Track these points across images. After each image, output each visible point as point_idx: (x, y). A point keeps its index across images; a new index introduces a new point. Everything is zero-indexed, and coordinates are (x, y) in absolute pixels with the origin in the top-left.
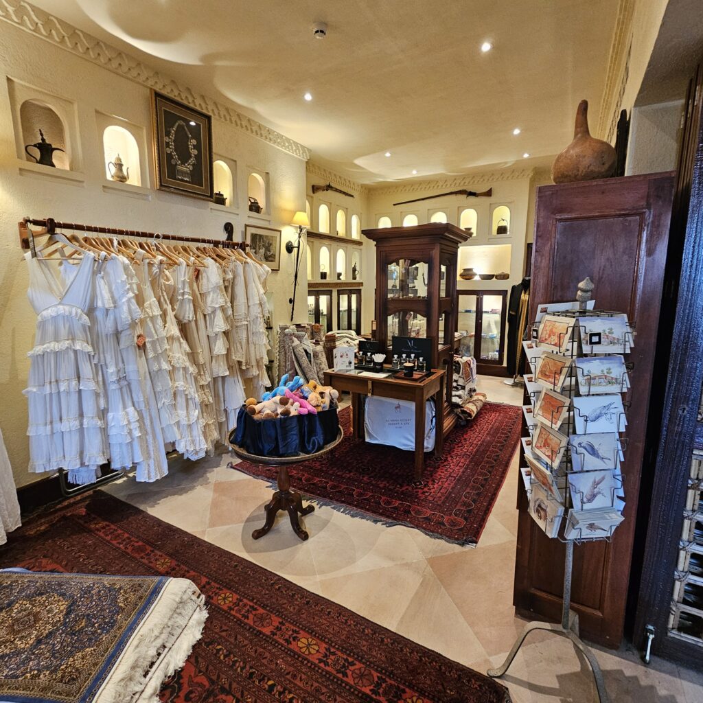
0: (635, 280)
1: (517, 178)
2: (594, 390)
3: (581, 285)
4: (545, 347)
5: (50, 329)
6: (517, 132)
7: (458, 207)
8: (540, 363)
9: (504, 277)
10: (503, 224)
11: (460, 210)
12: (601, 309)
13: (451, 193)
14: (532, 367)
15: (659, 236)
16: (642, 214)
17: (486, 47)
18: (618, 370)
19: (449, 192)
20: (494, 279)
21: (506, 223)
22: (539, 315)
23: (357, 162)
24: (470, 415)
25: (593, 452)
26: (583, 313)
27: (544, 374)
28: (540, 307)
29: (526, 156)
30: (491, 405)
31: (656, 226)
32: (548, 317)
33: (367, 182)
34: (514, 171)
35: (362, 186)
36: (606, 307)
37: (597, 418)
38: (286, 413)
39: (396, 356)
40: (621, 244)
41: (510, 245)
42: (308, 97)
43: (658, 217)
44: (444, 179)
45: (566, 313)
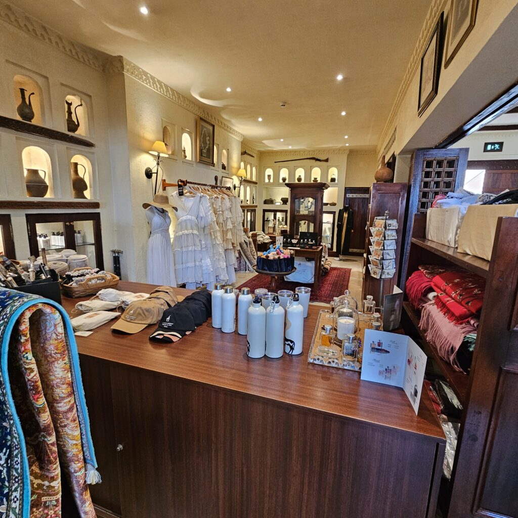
0: (398, 211)
1: (342, 153)
2: (389, 238)
3: (386, 212)
4: (377, 228)
5: (184, 225)
6: (346, 137)
7: (311, 166)
8: (375, 233)
9: (334, 204)
10: (333, 177)
11: (311, 168)
12: (390, 218)
13: (307, 159)
14: (373, 234)
15: (404, 199)
16: (400, 193)
17: (343, 113)
18: (394, 233)
19: (306, 158)
20: (329, 205)
21: (336, 177)
22: (375, 219)
23: (264, 142)
24: (327, 269)
25: (389, 255)
26: (386, 219)
27: (376, 235)
28: (376, 218)
29: (347, 145)
30: (332, 268)
31: (403, 196)
32: (377, 220)
33: (262, 149)
34: (340, 151)
35: (259, 151)
36: (391, 218)
37: (390, 245)
38: (279, 258)
39: (302, 240)
40: (395, 201)
41: (337, 188)
42: (260, 119)
43: (404, 194)
44: (304, 151)
45: (382, 219)
